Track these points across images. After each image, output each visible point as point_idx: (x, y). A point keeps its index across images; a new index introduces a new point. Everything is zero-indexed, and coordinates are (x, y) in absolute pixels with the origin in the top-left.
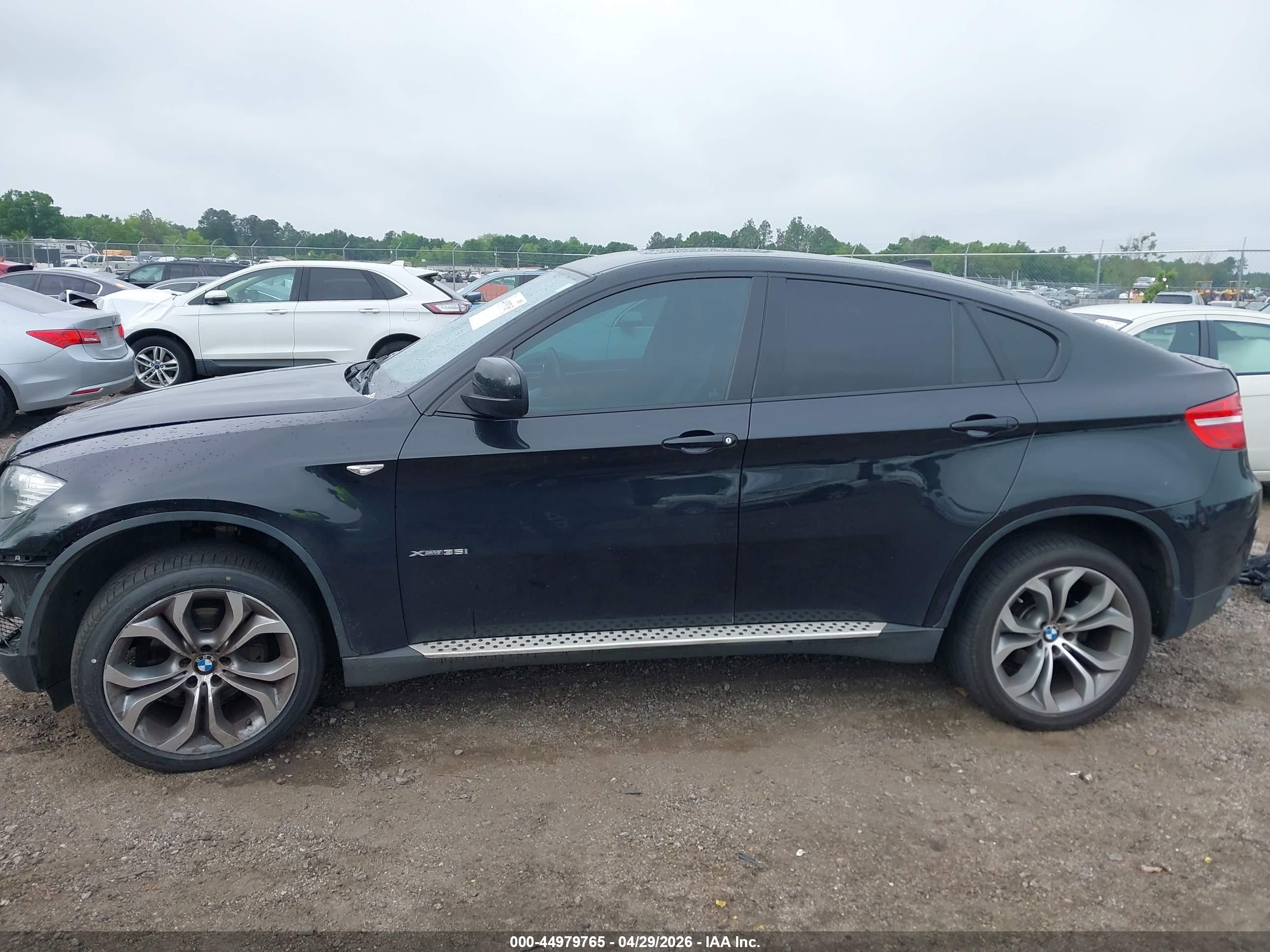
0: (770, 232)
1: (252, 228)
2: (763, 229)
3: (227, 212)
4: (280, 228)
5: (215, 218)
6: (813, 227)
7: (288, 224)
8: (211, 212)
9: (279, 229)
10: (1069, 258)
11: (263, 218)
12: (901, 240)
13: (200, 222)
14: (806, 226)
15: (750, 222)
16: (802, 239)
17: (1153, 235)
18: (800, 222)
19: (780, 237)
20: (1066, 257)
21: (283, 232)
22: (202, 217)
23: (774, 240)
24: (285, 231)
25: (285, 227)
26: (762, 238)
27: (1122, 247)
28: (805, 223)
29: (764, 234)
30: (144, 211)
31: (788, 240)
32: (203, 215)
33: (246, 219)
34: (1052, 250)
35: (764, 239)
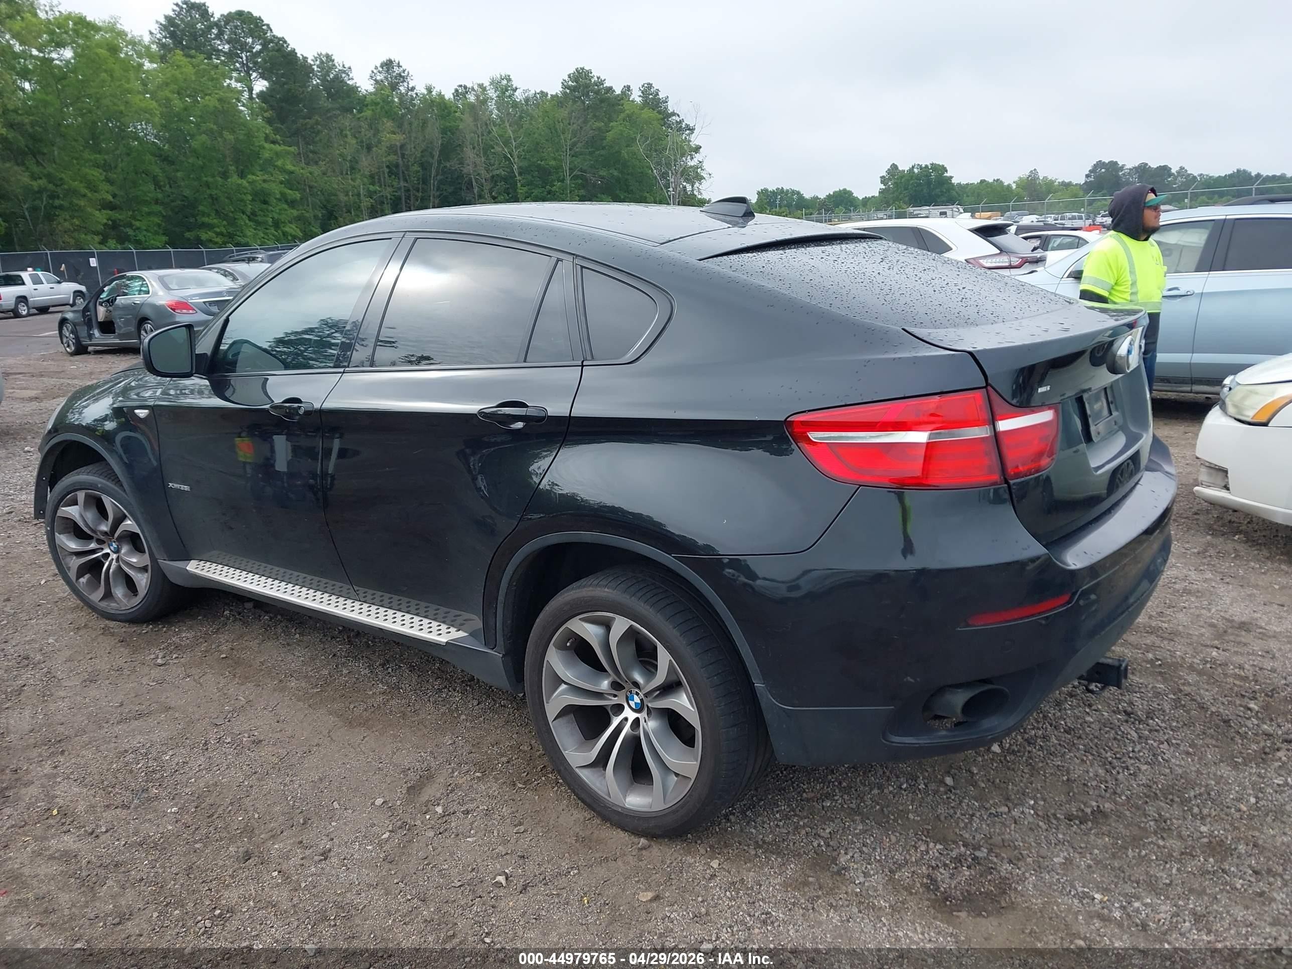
1: (1140, 177)
3: (1116, 163)
4: (1173, 174)
5: (1103, 170)
7: (1182, 168)
8: (1100, 164)
9: (1170, 175)
11: (1154, 165)
13: (1087, 176)
21: (1176, 178)
22: (1090, 171)
24: (1177, 177)
25: (1178, 172)
30: (1031, 171)
32: (1090, 168)
33: (1135, 168)
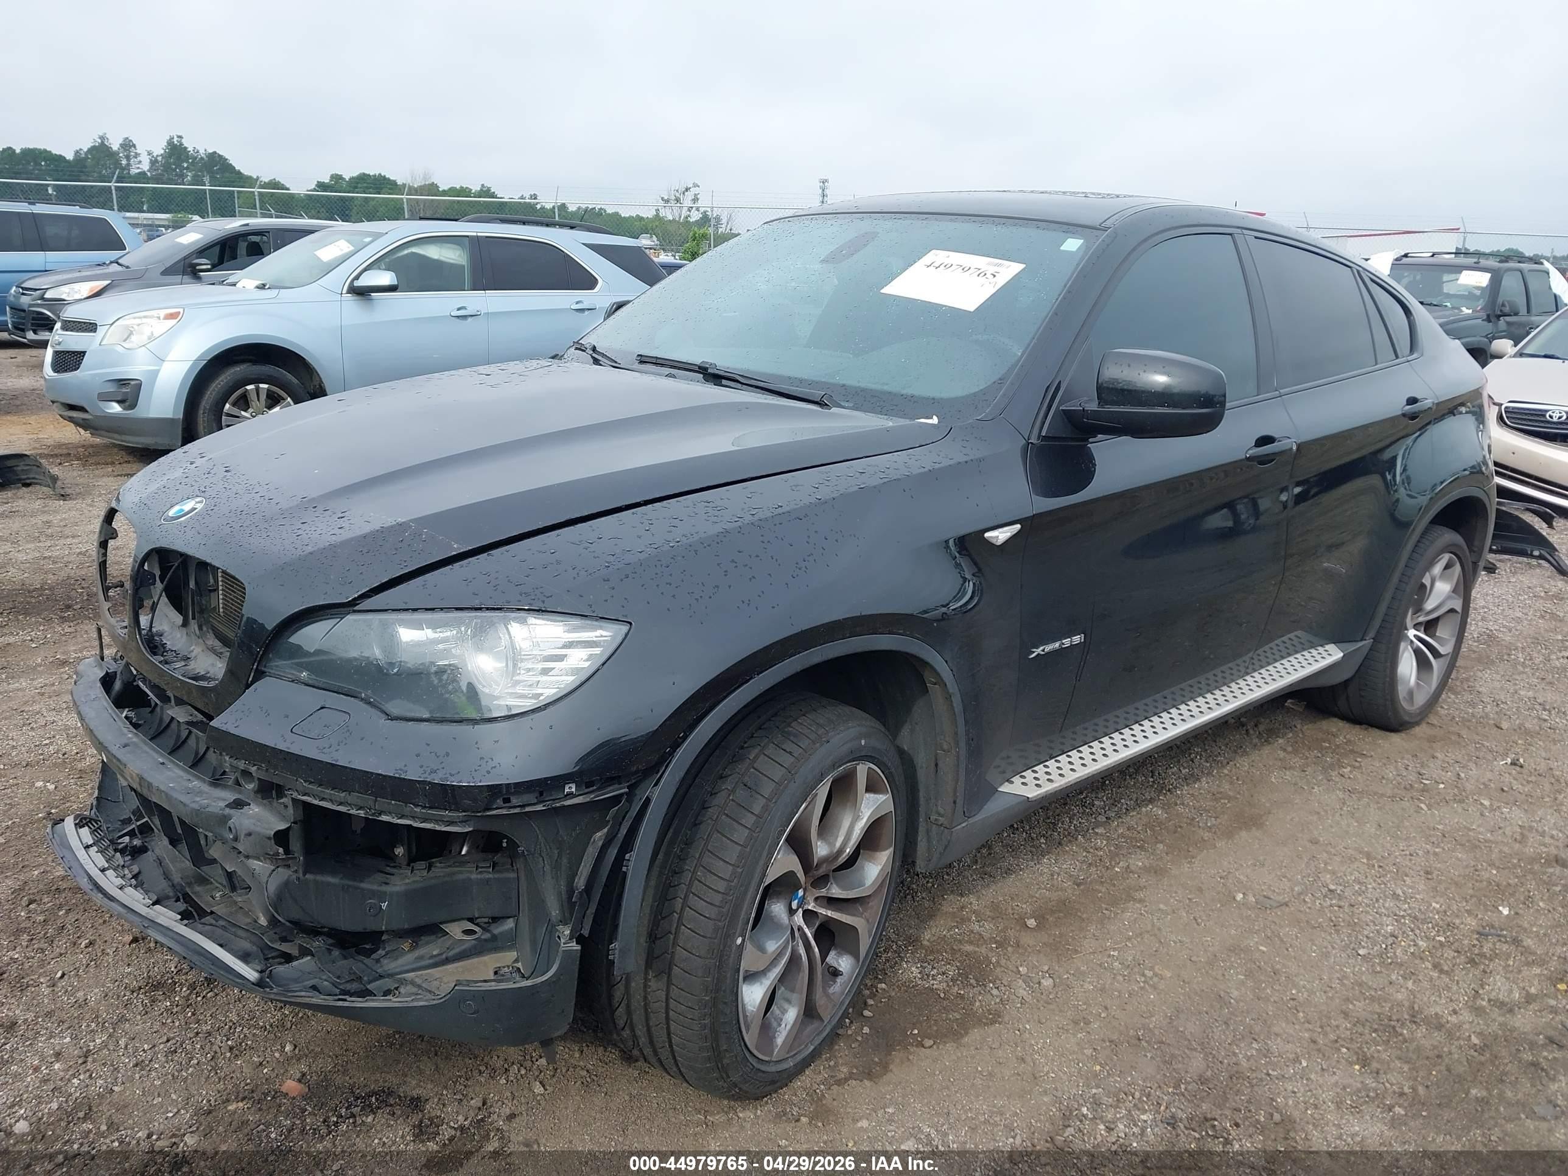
0: (137, 155)
2: (125, 150)
6: (202, 151)
10: (543, 208)
12: (333, 177)
14: (190, 149)
15: (102, 138)
16: (187, 168)
17: (696, 185)
18: (181, 144)
19: (153, 162)
20: (538, 207)
23: (145, 166)
26: (124, 162)
27: (662, 199)
28: (189, 144)
29: (128, 158)
31: (167, 167)
34: (522, 197)
35: (128, 165)
